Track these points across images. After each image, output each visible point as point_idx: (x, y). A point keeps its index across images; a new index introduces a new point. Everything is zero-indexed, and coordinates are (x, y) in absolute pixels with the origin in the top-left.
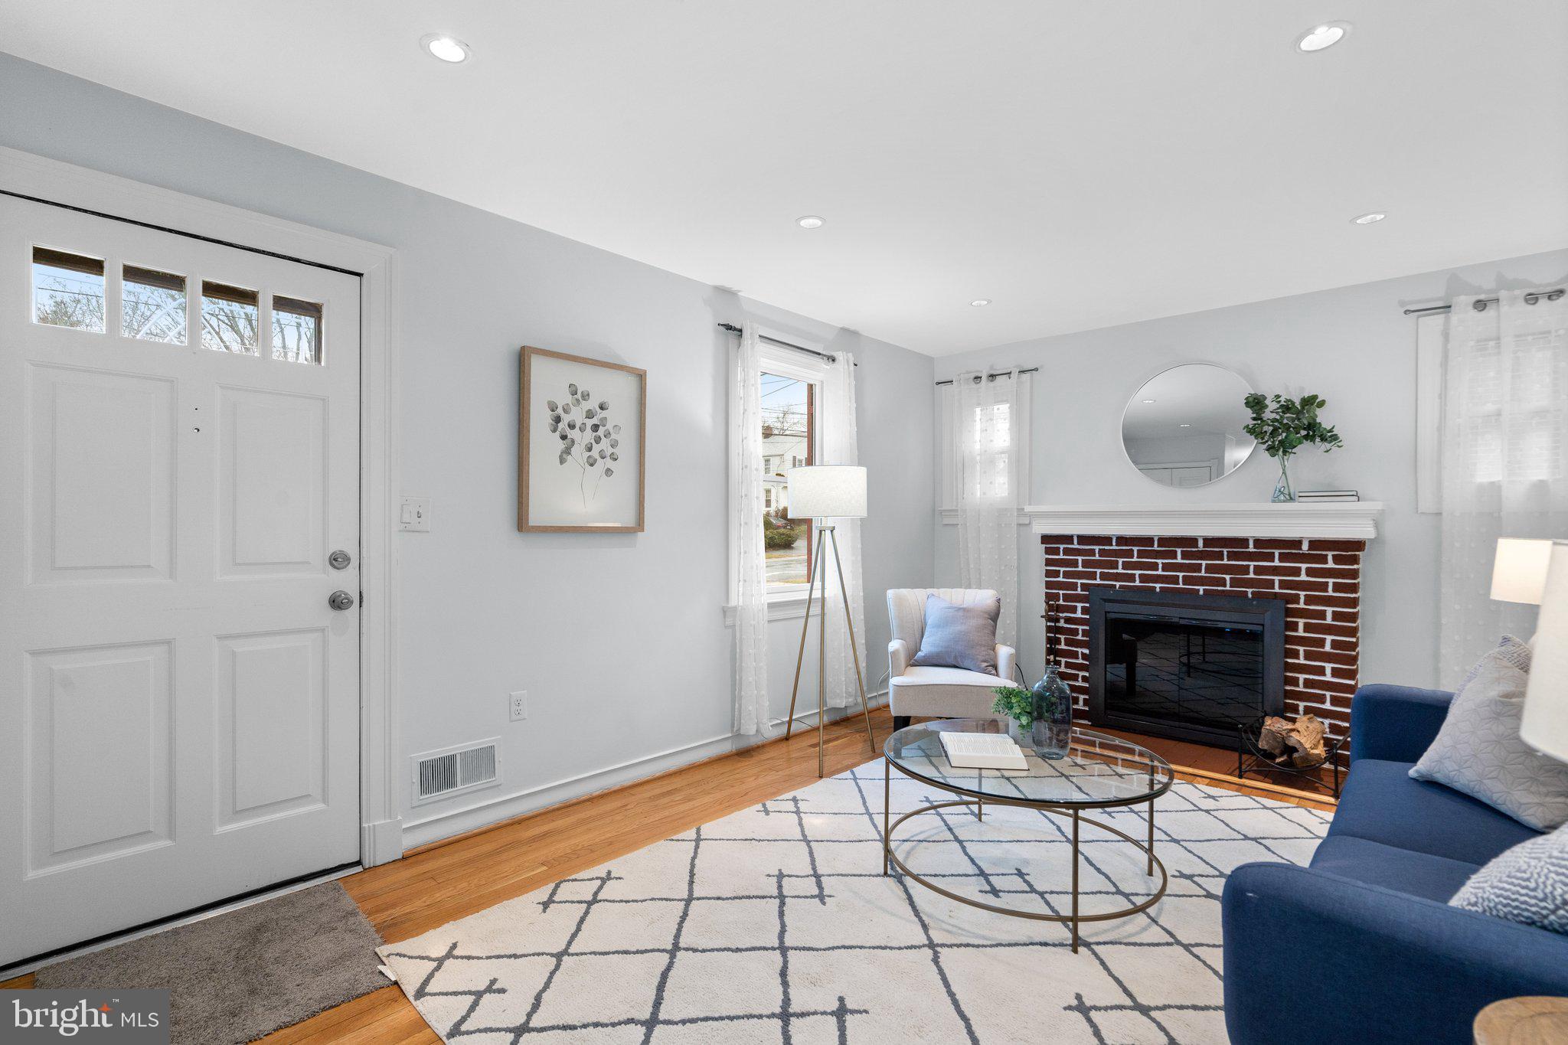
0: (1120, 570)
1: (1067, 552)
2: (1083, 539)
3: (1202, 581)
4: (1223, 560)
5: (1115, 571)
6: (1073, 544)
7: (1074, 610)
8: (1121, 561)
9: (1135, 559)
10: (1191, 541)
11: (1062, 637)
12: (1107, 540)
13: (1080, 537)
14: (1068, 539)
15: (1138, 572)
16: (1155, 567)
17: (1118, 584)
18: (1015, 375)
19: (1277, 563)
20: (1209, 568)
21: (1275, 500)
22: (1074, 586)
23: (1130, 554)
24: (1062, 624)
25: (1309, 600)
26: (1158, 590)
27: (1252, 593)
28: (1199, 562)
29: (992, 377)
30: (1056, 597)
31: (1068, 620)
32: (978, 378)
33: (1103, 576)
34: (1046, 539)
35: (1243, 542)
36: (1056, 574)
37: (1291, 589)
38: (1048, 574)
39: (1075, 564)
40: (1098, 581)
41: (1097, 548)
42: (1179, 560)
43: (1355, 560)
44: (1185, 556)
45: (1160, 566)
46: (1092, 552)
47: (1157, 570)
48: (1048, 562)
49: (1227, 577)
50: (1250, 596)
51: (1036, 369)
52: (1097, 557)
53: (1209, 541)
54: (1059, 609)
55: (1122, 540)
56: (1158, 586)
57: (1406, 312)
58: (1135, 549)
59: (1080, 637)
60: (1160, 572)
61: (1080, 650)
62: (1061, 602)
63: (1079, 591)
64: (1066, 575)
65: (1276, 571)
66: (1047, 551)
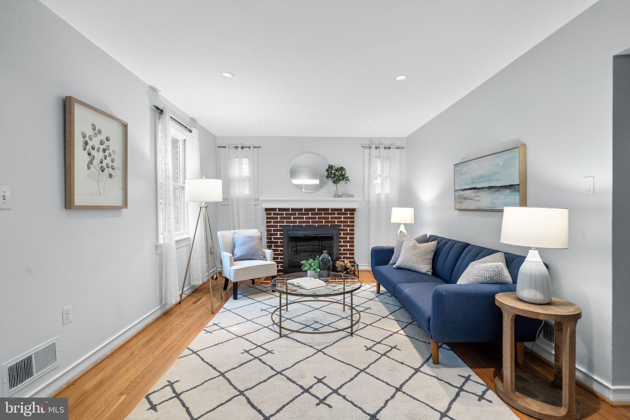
0: (292, 220)
1: (274, 214)
2: (280, 210)
3: (316, 222)
4: (322, 215)
5: (291, 220)
6: (277, 211)
7: (277, 234)
8: (292, 217)
9: (297, 216)
10: (313, 210)
11: (273, 245)
12: (288, 210)
13: (279, 209)
14: (274, 209)
15: (298, 220)
16: (303, 218)
17: (291, 225)
18: (252, 148)
19: (336, 216)
20: (319, 218)
21: (335, 197)
22: (277, 226)
23: (295, 214)
24: (273, 240)
25: (344, 226)
26: (304, 226)
28: (316, 216)
29: (242, 148)
30: (271, 230)
31: (275, 239)
32: (236, 147)
33: (287, 222)
34: (267, 210)
35: (328, 209)
36: (271, 222)
37: (340, 223)
38: (267, 222)
39: (277, 218)
40: (285, 224)
41: (284, 212)
42: (310, 216)
43: (353, 214)
44: (312, 214)
45: (305, 218)
46: (283, 214)
47: (304, 219)
48: (267, 218)
49: (324, 220)
50: (329, 226)
51: (260, 147)
52: (285, 216)
53: (319, 210)
54: (272, 235)
55: (293, 210)
56: (304, 224)
57: (362, 147)
58: (297, 212)
59: (279, 244)
60: (304, 220)
61: (279, 248)
62: (272, 232)
63: (279, 228)
64: (274, 222)
65: (336, 218)
66: (267, 214)
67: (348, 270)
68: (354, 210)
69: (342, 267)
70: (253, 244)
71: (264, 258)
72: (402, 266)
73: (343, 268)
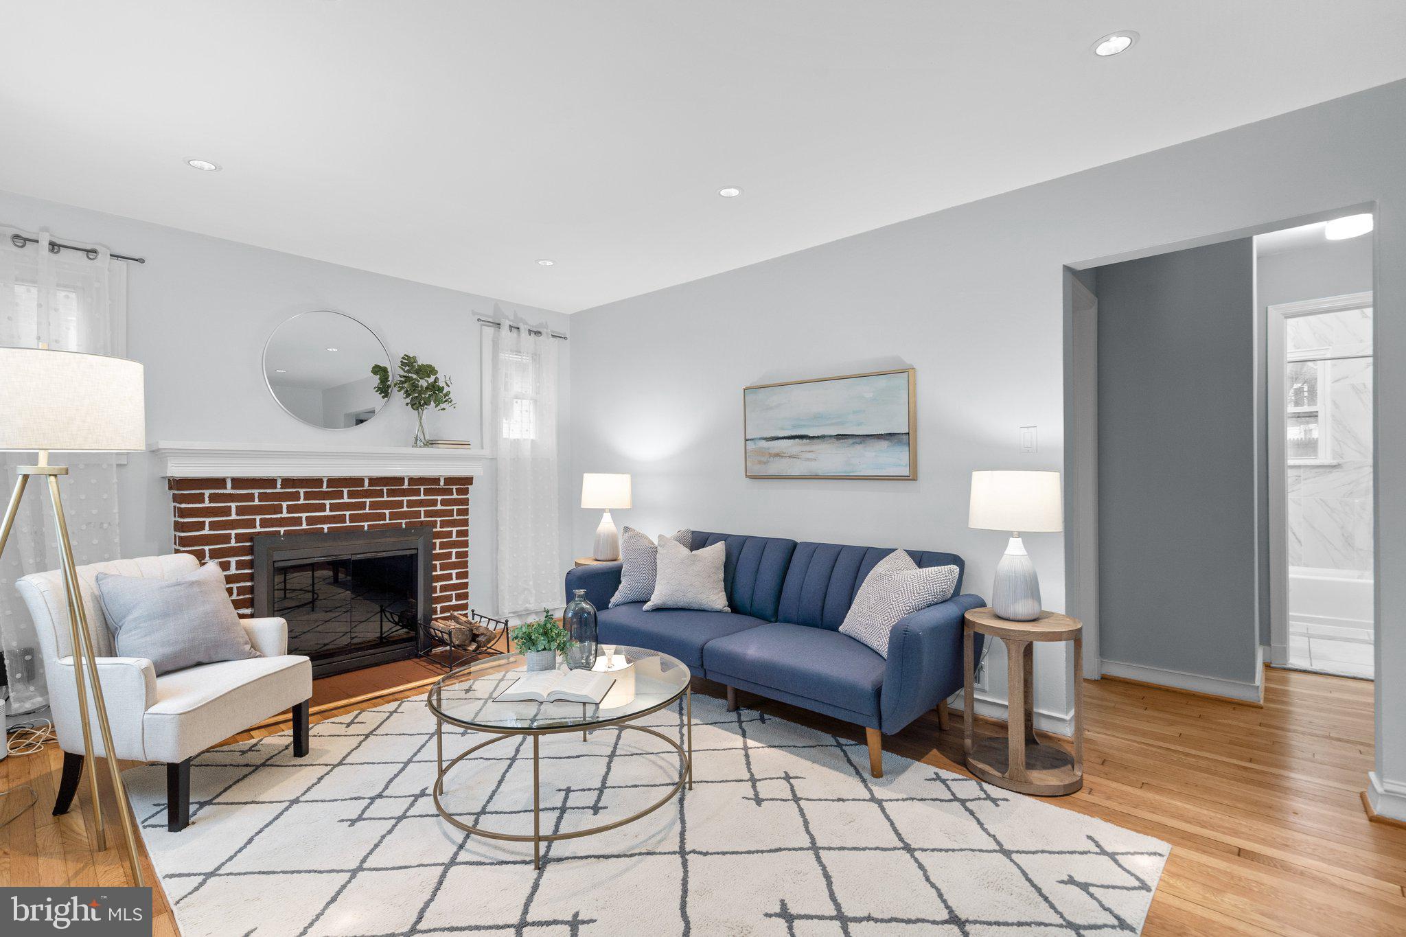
0: (285, 514)
1: (213, 498)
2: (238, 482)
3: (366, 517)
4: (383, 497)
5: (279, 516)
6: (225, 488)
8: (285, 505)
9: (302, 501)
10: (358, 481)
12: (271, 482)
13: (233, 480)
14: (216, 483)
15: (304, 515)
16: (322, 508)
17: (282, 530)
19: (422, 497)
20: (373, 506)
21: (415, 445)
22: (225, 539)
23: (296, 496)
25: (443, 524)
26: (326, 531)
27: (406, 523)
28: (364, 500)
29: (56, 247)
33: (264, 523)
34: (177, 484)
35: (399, 480)
36: (197, 526)
37: (432, 517)
38: (184, 527)
39: (226, 511)
40: (258, 529)
41: (256, 492)
42: (346, 499)
43: (466, 492)
44: (351, 495)
45: (328, 506)
46: (250, 497)
47: (325, 511)
48: (182, 513)
49: (387, 512)
50: (404, 526)
51: (141, 261)
52: (257, 502)
53: (373, 481)
55: (287, 482)
56: (326, 527)
57: (479, 320)
58: (302, 491)
60: (328, 513)
63: (233, 543)
64: (213, 526)
65: (421, 503)
66: (176, 499)
67: (481, 639)
68: (468, 481)
69: (463, 633)
70: (208, 607)
71: (255, 651)
72: (670, 603)
73: (467, 635)
